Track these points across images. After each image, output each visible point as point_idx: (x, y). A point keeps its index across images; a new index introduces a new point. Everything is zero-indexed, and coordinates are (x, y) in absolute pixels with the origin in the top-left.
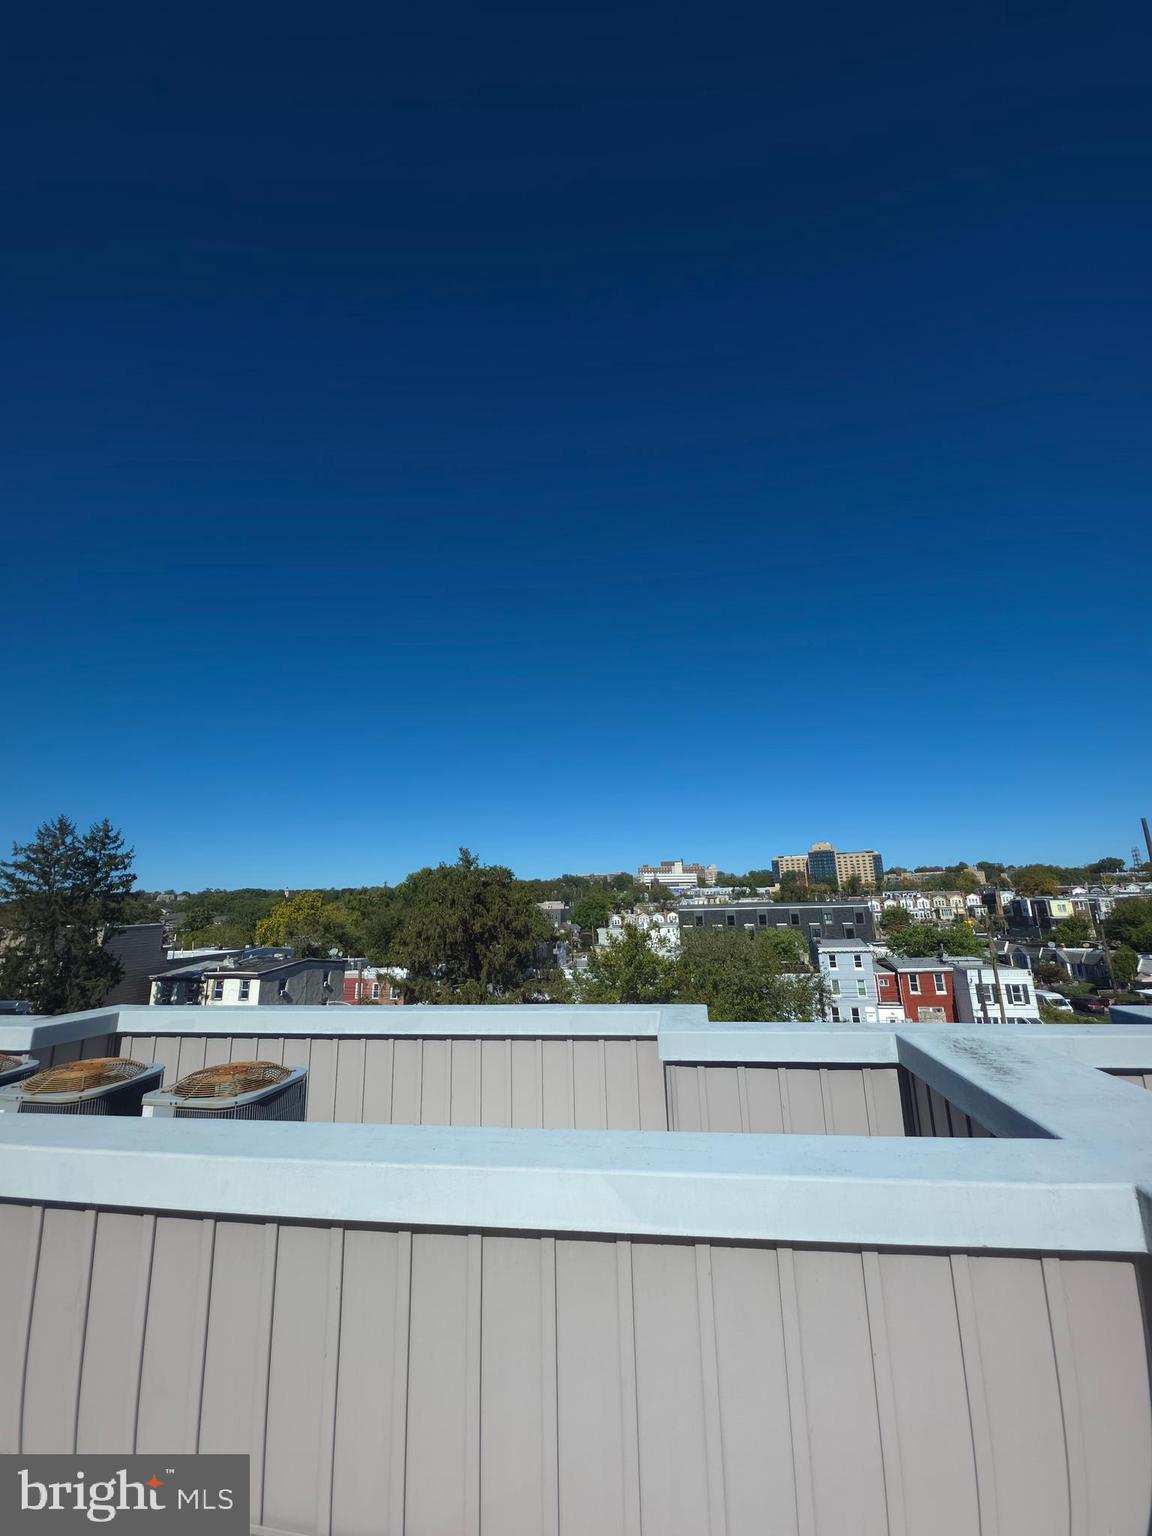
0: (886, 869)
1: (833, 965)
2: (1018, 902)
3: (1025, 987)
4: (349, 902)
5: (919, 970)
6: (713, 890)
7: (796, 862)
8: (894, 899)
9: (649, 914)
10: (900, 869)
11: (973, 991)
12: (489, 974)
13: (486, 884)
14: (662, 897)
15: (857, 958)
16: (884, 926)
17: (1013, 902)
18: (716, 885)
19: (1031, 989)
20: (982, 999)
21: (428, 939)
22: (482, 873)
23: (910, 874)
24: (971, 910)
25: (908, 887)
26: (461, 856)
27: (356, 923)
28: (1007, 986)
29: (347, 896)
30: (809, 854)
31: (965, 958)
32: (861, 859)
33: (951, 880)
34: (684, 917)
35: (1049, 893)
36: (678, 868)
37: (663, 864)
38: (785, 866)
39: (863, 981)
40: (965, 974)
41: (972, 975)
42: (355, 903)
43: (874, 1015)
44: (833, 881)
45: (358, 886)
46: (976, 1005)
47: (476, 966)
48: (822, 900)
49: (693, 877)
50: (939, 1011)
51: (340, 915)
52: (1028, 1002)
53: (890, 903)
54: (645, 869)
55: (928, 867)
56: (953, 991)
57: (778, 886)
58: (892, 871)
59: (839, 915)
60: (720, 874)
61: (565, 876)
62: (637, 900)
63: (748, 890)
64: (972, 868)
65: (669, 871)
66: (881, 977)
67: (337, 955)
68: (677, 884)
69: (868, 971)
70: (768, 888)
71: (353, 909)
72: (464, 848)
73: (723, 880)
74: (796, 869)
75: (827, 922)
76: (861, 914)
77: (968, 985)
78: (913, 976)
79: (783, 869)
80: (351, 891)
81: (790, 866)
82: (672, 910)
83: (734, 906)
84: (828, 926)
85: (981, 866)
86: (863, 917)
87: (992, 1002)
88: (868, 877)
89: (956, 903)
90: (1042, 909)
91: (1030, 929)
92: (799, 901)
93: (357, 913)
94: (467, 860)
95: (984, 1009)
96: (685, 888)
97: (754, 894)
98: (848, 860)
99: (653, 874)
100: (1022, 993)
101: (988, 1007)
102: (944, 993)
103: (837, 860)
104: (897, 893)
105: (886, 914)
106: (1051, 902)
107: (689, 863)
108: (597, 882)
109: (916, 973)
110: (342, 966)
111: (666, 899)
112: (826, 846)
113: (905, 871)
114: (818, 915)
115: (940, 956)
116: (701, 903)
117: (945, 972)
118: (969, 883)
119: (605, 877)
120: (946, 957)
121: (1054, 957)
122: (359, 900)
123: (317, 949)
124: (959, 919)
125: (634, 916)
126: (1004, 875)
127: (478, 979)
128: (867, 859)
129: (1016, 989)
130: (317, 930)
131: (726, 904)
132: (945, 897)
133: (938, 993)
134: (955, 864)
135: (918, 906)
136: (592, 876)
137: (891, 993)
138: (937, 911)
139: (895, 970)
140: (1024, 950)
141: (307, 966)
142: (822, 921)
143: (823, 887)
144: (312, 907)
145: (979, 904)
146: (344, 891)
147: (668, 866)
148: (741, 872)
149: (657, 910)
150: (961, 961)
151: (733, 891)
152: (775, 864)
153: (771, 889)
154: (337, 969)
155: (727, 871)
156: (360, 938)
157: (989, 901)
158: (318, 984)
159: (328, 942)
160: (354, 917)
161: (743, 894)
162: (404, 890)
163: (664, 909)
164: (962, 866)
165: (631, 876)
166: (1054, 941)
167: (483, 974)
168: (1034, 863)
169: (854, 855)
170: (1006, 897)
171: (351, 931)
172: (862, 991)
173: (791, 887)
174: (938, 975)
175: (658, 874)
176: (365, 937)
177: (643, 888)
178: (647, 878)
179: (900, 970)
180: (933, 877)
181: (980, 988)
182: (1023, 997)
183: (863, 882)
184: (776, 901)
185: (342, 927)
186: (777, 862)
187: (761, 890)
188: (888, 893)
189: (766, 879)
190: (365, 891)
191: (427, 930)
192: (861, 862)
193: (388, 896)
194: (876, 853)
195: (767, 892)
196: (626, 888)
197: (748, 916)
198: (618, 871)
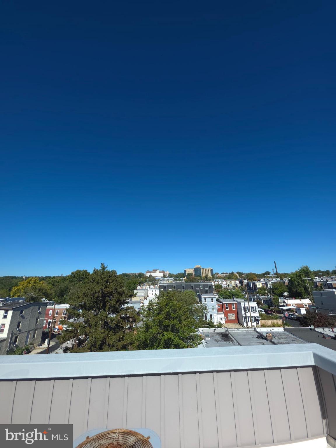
0: (214, 273)
1: (205, 301)
2: (249, 283)
3: (255, 307)
4: (48, 281)
5: (228, 303)
6: (167, 278)
7: (191, 271)
8: (217, 281)
9: (149, 286)
10: (217, 273)
11: (243, 309)
12: (109, 308)
13: (110, 276)
14: (153, 281)
15: (212, 299)
16: (215, 289)
17: (247, 283)
18: (168, 277)
19: (257, 307)
20: (245, 311)
21: (87, 296)
22: (109, 272)
23: (220, 275)
24: (236, 285)
25: (220, 278)
26: (101, 266)
27: (51, 289)
28: (251, 307)
29: (48, 279)
30: (194, 268)
31: (240, 299)
32: (208, 270)
33: (230, 277)
34: (161, 287)
35: (255, 281)
36: (157, 272)
37: (153, 270)
38: (188, 272)
39: (213, 306)
40: (241, 303)
41: (242, 304)
42: (50, 281)
43: (216, 316)
44: (200, 276)
45: (52, 276)
46: (243, 313)
47: (104, 306)
48: (198, 282)
49: (162, 274)
50: (233, 315)
51: (44, 285)
52: (256, 312)
53: (216, 283)
54: (148, 272)
55: (224, 273)
56: (237, 309)
57: (185, 277)
58: (215, 274)
59: (204, 286)
60: (169, 273)
61: (123, 273)
62: (145, 281)
63: (178, 279)
64: (235, 273)
65: (155, 272)
66: (218, 305)
67: (45, 301)
68: (157, 276)
69: (215, 303)
70: (183, 278)
71: (49, 283)
72: (103, 263)
73: (170, 275)
74: (191, 273)
75: (201, 288)
76: (210, 286)
77: (241, 307)
78: (227, 304)
79: (187, 272)
80: (50, 277)
81: (189, 272)
82: (156, 284)
83: (174, 283)
84: (202, 289)
85: (238, 273)
86: (210, 287)
87: (247, 312)
88: (210, 275)
89: (233, 283)
90: (254, 285)
91: (252, 290)
92: (193, 282)
93: (51, 285)
94: (103, 268)
95: (245, 314)
96: (159, 277)
97: (180, 280)
98: (204, 270)
99: (150, 273)
100: (255, 309)
101: (247, 313)
102: (235, 309)
103: (202, 270)
104: (218, 280)
105: (215, 286)
106: (257, 283)
107: (161, 270)
108: (133, 276)
109: (228, 304)
110: (46, 304)
111: (154, 281)
112: (199, 266)
113: (219, 274)
114: (198, 286)
115: (234, 298)
116: (164, 282)
117: (235, 303)
118: (235, 277)
119: (136, 274)
120: (235, 299)
121: (259, 298)
122: (53, 281)
123: (35, 298)
124: (234, 287)
125: (145, 286)
126: (243, 275)
127: (105, 310)
128: (209, 270)
129: (253, 308)
130: (36, 291)
131: (172, 283)
132: (230, 281)
133: (233, 309)
134: (231, 272)
135: (224, 284)
136: (131, 274)
137: (221, 310)
138: (228, 285)
139: (222, 303)
140: (251, 296)
141: (33, 305)
142: (200, 288)
143: (198, 278)
144: (35, 283)
145: (239, 283)
146: (46, 277)
147: (154, 271)
148: (175, 273)
149: (151, 285)
150: (239, 300)
151: (174, 279)
152: (185, 271)
153: (184, 278)
154: (44, 306)
155: (172, 273)
156: (52, 294)
157: (241, 282)
158: (36, 311)
159: (39, 295)
160: (50, 287)
161: (176, 280)
162: (70, 277)
163: (154, 284)
164: (233, 273)
165: (144, 274)
166: (258, 294)
167: (107, 308)
168: (250, 272)
169: (206, 269)
170: (245, 282)
171: (49, 291)
172: (213, 309)
173: (189, 278)
174: (233, 304)
175: (152, 273)
176: (54, 293)
177: (147, 277)
178: (148, 275)
179: (223, 303)
180: (226, 276)
181: (245, 308)
182: (255, 310)
183: (208, 277)
184: (186, 282)
185: (46, 290)
186: (186, 270)
187: (181, 279)
188: (215, 280)
189: (182, 275)
190: (54, 277)
191: (88, 292)
192: (208, 271)
193: (64, 279)
194: (212, 268)
195: (183, 279)
196: (142, 278)
197: (179, 286)
198: (140, 272)
